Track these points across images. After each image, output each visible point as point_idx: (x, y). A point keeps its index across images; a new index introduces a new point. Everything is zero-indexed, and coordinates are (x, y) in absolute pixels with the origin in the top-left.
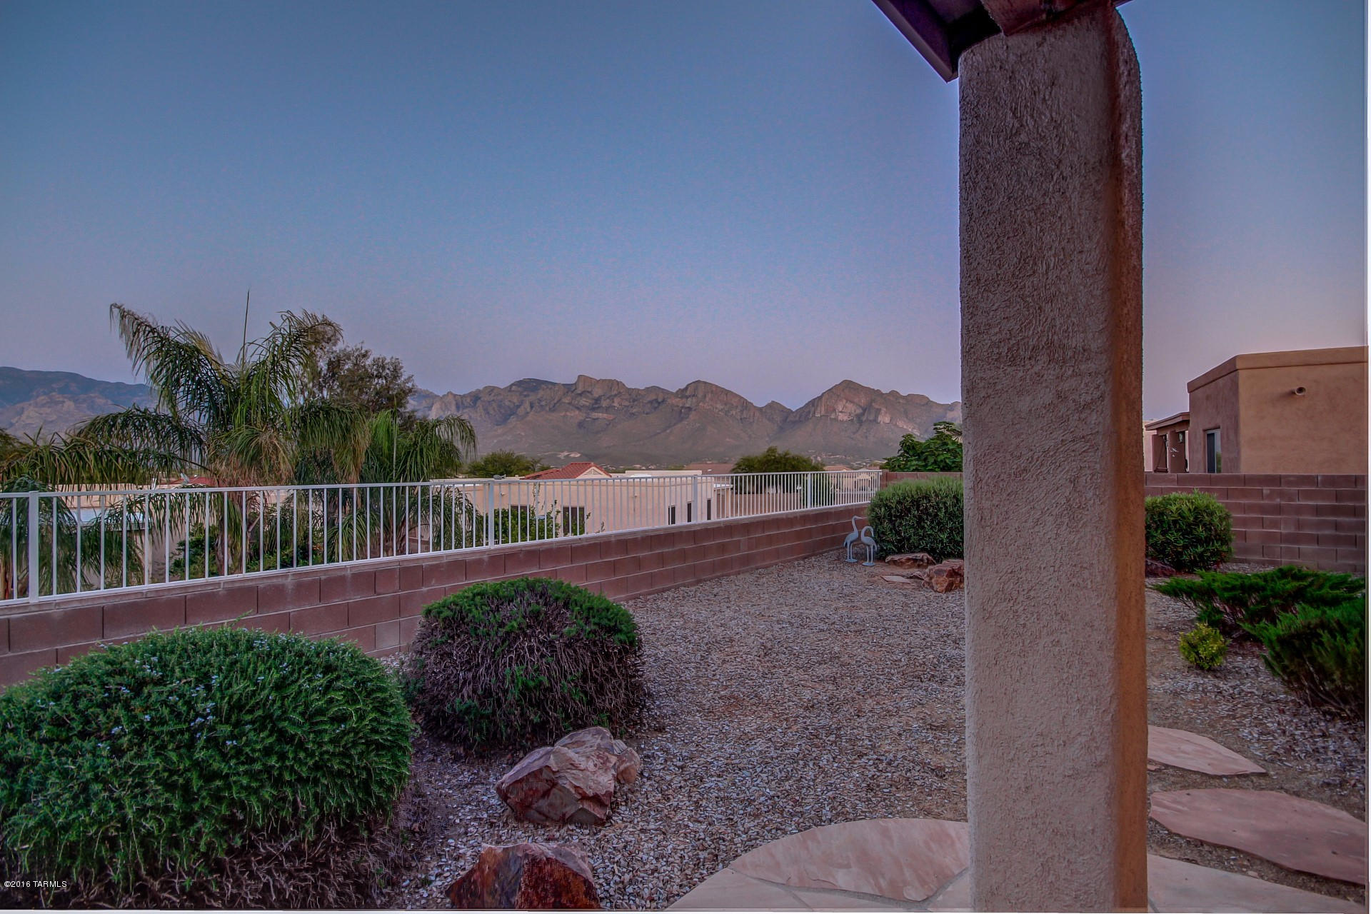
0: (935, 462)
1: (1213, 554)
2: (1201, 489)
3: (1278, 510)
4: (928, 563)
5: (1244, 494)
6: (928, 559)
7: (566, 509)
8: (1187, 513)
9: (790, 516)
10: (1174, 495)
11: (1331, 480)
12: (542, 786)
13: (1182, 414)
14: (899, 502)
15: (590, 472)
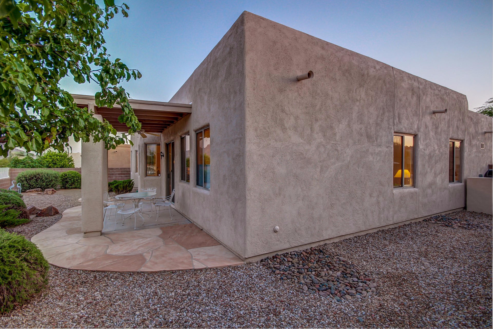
0: (29, 165)
6: (41, 190)
14: (29, 176)
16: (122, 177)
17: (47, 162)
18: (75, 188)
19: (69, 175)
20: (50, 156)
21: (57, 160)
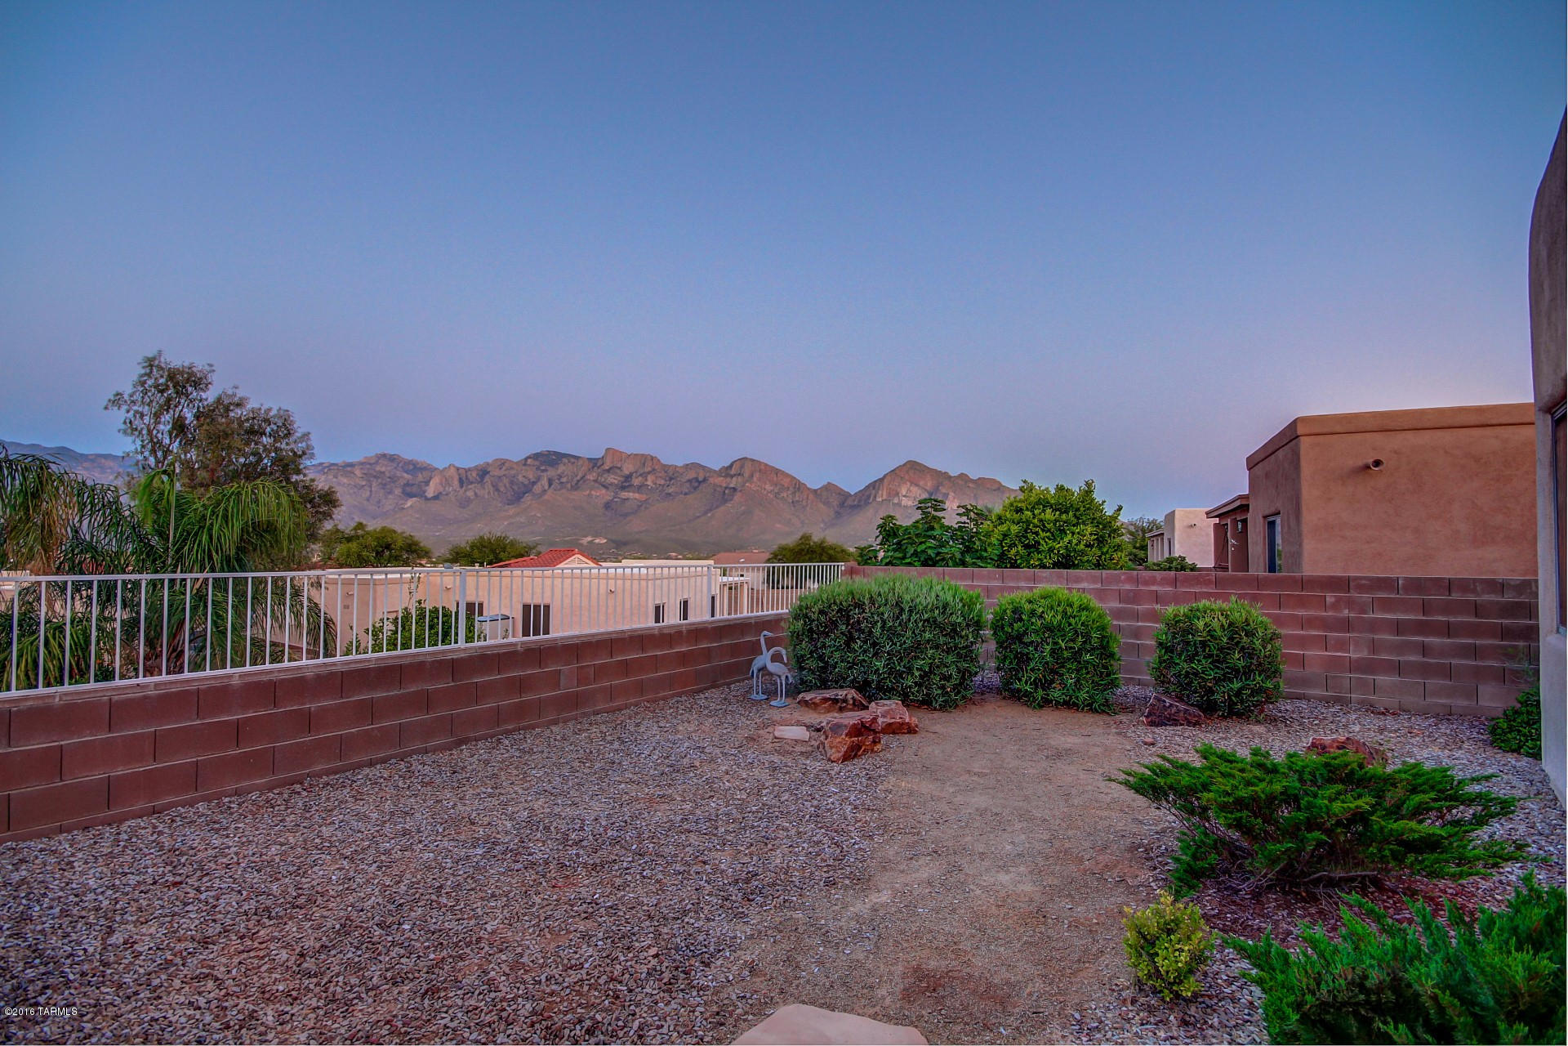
0: (916, 553)
1: (1254, 693)
2: (1241, 597)
3: (1347, 625)
4: (854, 704)
5: (1302, 602)
6: (853, 698)
7: (526, 608)
8: (1219, 633)
9: (665, 631)
10: (1204, 603)
11: (1416, 585)
13: (1240, 497)
14: (821, 612)
15: (573, 561)
16: (1425, 650)
17: (1004, 536)
18: (1069, 705)
19: (1033, 613)
20: (1019, 510)
21: (1044, 528)
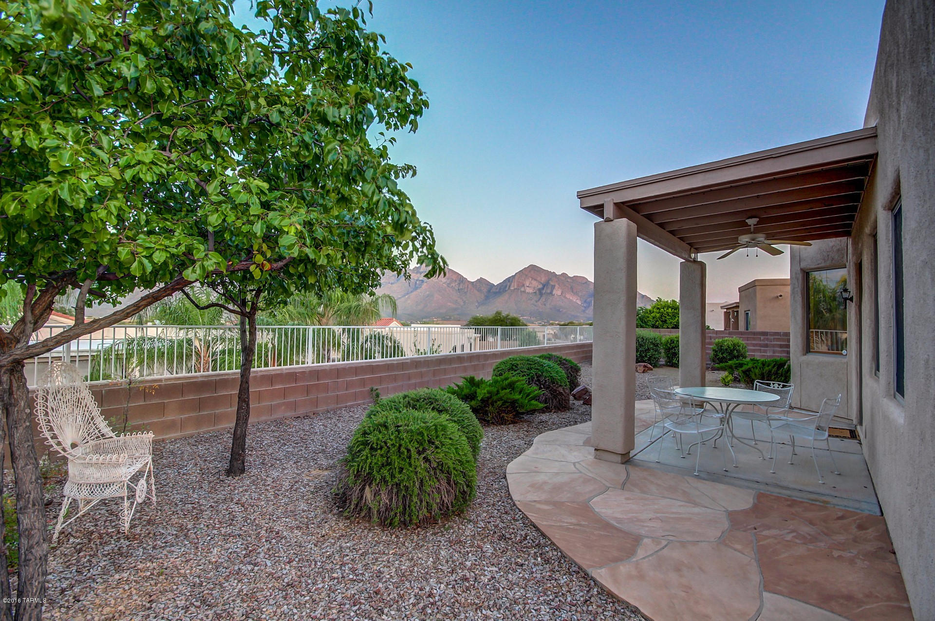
3: (766, 346)
5: (754, 339)
8: (731, 346)
10: (726, 338)
12: (584, 392)
13: (736, 303)
17: (654, 318)
20: (658, 308)
21: (668, 315)
